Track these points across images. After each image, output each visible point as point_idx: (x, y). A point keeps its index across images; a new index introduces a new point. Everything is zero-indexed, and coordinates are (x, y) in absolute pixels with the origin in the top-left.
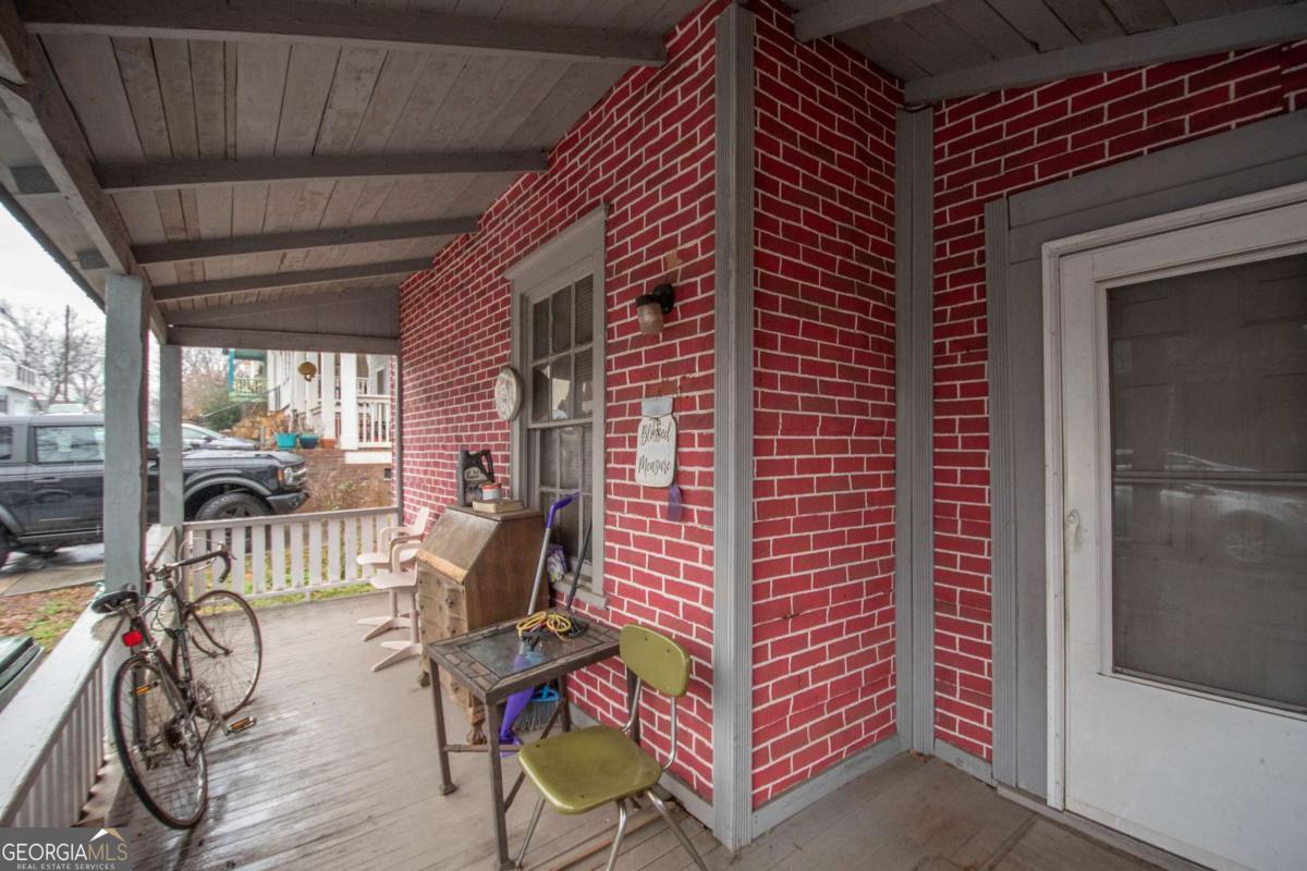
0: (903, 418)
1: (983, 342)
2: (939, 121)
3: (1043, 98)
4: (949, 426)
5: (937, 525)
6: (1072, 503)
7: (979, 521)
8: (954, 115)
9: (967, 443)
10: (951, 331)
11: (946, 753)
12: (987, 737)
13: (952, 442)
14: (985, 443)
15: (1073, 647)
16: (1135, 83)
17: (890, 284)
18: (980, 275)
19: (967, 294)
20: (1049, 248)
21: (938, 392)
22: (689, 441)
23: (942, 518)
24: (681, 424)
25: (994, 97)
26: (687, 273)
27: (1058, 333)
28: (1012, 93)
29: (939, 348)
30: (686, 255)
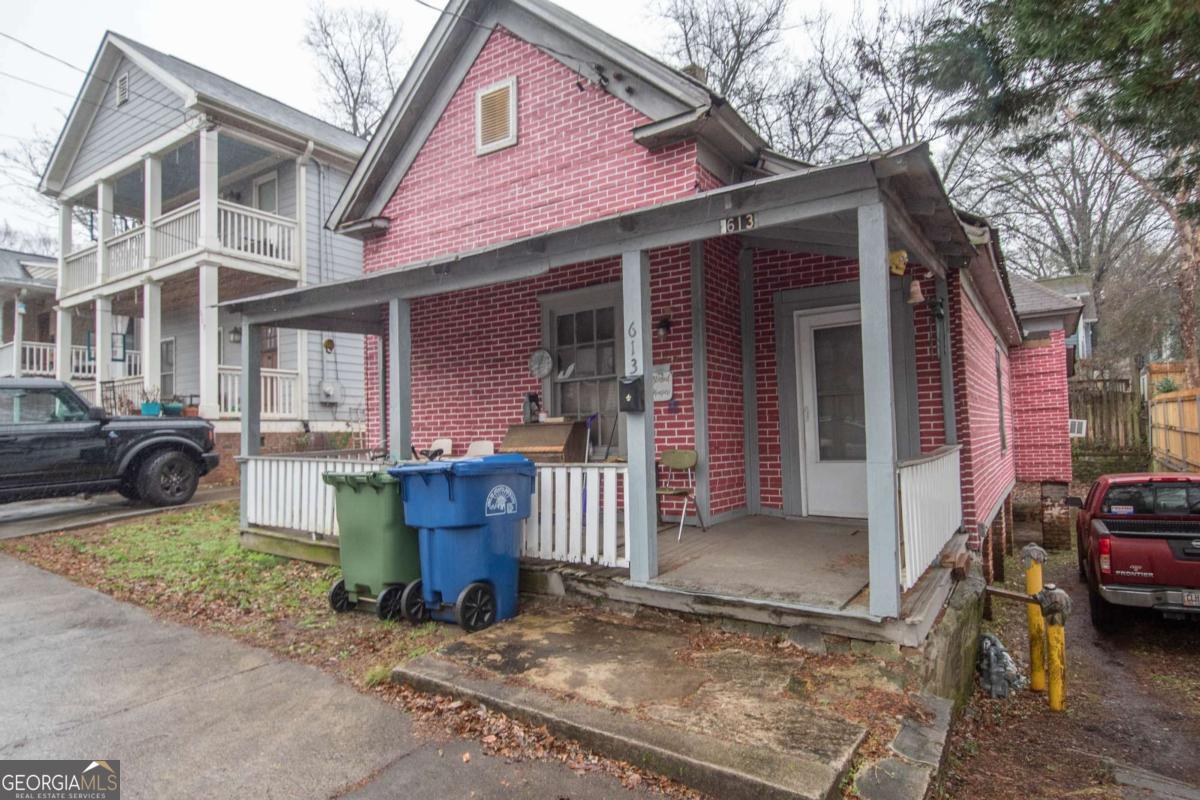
0: (745, 375)
1: (774, 346)
2: (755, 255)
3: (793, 257)
4: (761, 379)
5: (759, 419)
6: (805, 404)
7: (774, 416)
8: (761, 254)
9: (769, 385)
10: (762, 340)
11: (766, 511)
12: (780, 500)
13: (764, 385)
14: (775, 385)
15: (808, 455)
16: (821, 259)
17: (739, 320)
18: (772, 320)
19: (767, 326)
20: (796, 313)
21: (758, 365)
22: (679, 381)
23: (761, 416)
24: (674, 375)
25: (775, 252)
26: (675, 316)
27: (800, 345)
28: (782, 252)
29: (757, 348)
30: (674, 309)
